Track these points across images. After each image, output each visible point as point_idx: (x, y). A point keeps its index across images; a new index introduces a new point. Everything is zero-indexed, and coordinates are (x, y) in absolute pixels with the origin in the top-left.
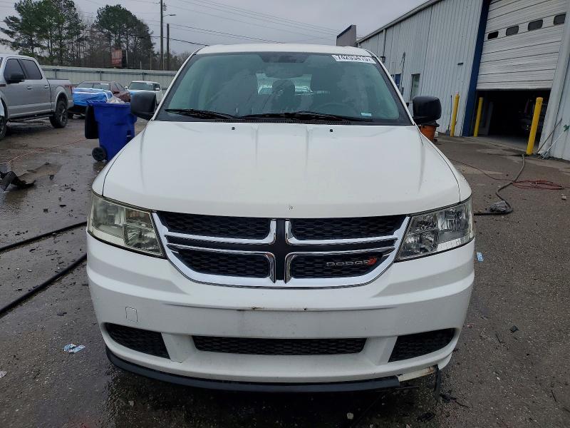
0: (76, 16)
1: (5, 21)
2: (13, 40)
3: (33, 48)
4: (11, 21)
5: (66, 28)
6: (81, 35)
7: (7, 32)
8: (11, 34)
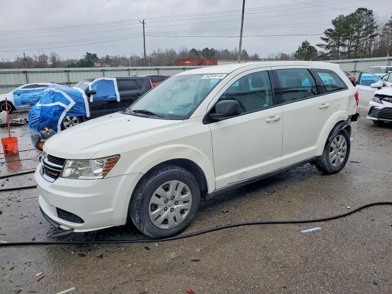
0: (372, 20)
1: (324, 33)
2: (327, 44)
3: (338, 47)
4: (328, 32)
5: (363, 30)
6: (375, 33)
7: (324, 39)
8: (326, 40)
